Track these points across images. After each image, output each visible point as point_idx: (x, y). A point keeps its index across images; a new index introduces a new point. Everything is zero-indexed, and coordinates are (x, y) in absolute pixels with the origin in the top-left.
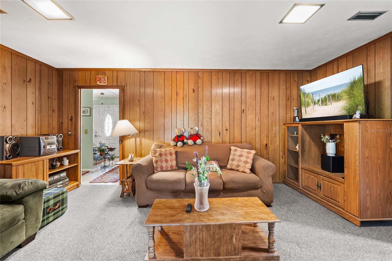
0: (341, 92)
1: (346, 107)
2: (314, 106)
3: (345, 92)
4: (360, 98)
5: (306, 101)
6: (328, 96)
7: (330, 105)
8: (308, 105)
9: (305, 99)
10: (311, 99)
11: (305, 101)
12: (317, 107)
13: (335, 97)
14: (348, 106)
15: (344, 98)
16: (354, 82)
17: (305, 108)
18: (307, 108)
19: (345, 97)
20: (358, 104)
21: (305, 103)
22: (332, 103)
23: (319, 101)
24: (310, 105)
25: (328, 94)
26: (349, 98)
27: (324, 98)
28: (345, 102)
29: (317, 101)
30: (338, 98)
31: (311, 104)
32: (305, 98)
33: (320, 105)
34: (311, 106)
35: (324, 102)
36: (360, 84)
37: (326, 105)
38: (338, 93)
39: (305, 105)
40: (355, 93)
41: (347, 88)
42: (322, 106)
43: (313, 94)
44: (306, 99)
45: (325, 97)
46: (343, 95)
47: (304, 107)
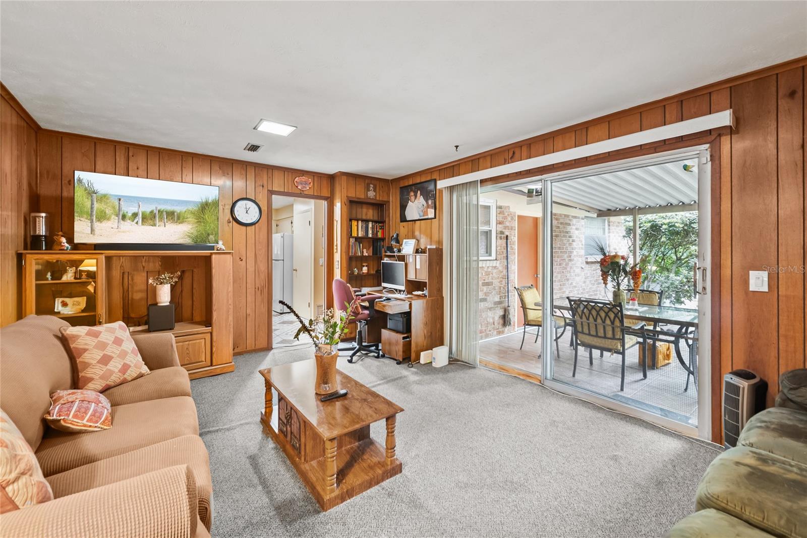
0: (185, 211)
1: (192, 234)
2: (122, 222)
3: (191, 213)
4: (212, 225)
5: (95, 209)
6: (159, 211)
7: (162, 228)
8: (102, 217)
9: (92, 204)
10: (114, 208)
11: (92, 208)
12: (127, 225)
13: (172, 216)
14: (195, 233)
15: (189, 221)
16: (207, 204)
17: (92, 222)
18: (97, 225)
19: (192, 219)
20: (210, 232)
21: (92, 212)
22: (166, 224)
23: (135, 215)
24: (109, 219)
25: (159, 208)
26: (198, 222)
27: (148, 213)
28: (190, 227)
29: (130, 215)
30: (179, 218)
31: (113, 216)
32: (92, 201)
33: (137, 223)
34: (112, 220)
35: (149, 218)
36: (214, 208)
37: (154, 225)
38: (179, 212)
39: (91, 215)
40: (207, 218)
41: (196, 208)
42: (142, 224)
43: (120, 200)
44: (95, 203)
45: (152, 212)
46: (188, 216)
47: (87, 219)
